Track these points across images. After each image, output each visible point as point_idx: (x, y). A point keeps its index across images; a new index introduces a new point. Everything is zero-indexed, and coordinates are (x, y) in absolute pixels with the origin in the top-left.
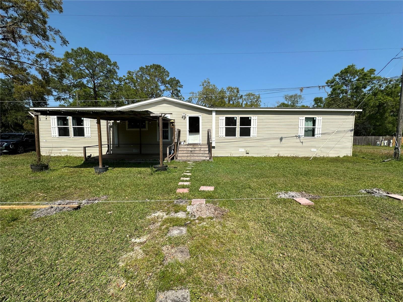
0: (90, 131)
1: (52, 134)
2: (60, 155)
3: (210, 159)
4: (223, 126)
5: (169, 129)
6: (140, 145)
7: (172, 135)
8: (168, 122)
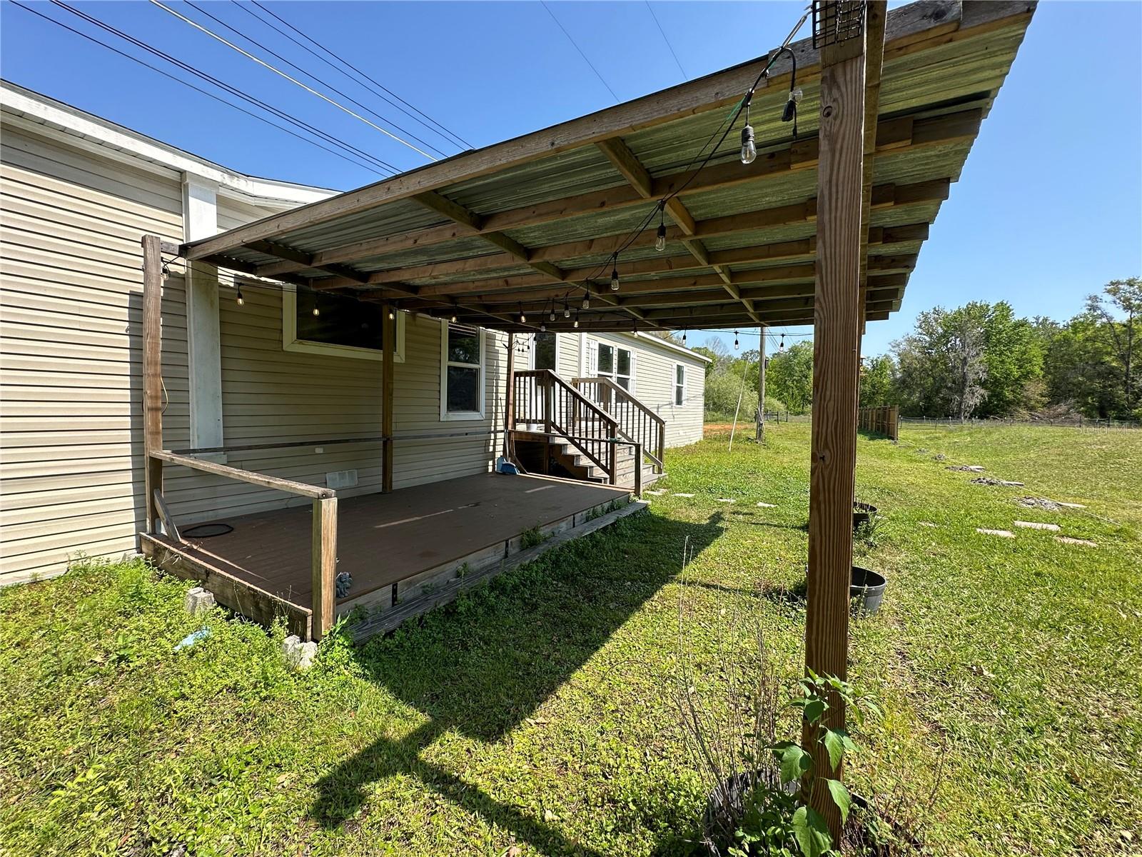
3: (660, 471)
4: (595, 372)
5: (482, 366)
6: (385, 444)
7: (489, 392)
8: (478, 335)
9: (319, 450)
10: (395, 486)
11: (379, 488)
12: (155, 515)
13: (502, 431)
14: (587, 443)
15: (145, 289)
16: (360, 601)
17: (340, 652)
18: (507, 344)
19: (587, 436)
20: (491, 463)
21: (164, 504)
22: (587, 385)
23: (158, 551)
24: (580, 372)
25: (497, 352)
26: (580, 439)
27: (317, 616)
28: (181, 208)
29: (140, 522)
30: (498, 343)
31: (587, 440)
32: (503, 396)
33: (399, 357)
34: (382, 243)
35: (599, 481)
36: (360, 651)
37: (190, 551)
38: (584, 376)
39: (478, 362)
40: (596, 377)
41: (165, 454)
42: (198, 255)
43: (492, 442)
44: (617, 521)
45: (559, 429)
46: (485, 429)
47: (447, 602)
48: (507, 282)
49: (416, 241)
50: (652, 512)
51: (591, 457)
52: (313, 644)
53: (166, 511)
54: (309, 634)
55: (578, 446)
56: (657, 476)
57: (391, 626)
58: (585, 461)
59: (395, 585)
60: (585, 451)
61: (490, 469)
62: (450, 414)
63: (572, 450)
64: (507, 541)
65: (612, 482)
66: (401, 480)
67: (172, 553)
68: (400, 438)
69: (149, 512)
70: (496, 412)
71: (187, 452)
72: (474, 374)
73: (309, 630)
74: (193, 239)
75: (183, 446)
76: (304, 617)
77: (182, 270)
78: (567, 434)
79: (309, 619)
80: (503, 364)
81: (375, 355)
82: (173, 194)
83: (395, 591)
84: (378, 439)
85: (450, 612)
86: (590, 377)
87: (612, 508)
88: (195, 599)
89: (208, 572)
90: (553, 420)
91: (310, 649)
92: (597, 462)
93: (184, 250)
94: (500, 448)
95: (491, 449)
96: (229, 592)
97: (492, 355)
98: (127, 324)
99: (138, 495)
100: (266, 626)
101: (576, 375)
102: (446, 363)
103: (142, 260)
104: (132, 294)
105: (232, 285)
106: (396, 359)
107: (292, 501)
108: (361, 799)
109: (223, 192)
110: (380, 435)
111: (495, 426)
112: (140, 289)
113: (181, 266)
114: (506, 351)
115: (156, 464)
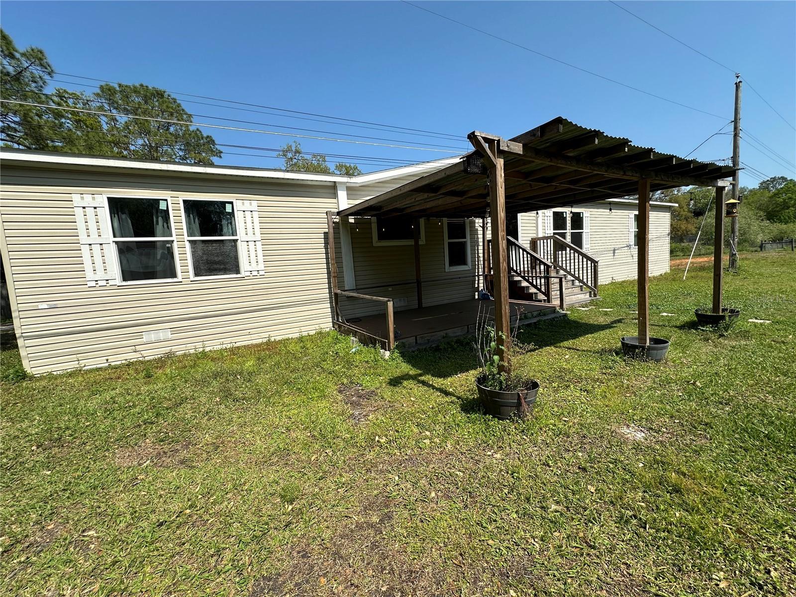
0: (260, 253)
1: (89, 275)
2: (133, 357)
3: (595, 295)
4: (550, 231)
5: (468, 239)
6: (418, 286)
7: (473, 254)
8: (464, 222)
9: (390, 289)
10: (424, 305)
11: (417, 306)
12: (338, 315)
13: (481, 275)
14: (532, 280)
15: (329, 230)
16: (404, 341)
17: (396, 354)
18: (481, 225)
19: (532, 275)
20: (477, 293)
21: (340, 311)
22: (545, 241)
23: (340, 326)
24: (537, 233)
25: (477, 230)
26: (528, 277)
27: (389, 343)
28: (335, 196)
29: (333, 317)
30: (477, 225)
31: (532, 277)
32: (481, 255)
33: (422, 242)
34: (404, 200)
35: (541, 301)
36: (403, 355)
37: (349, 326)
38: (541, 235)
39: (465, 238)
40: (552, 235)
41: (339, 291)
42: (343, 215)
43: (477, 282)
44: (539, 321)
45: (516, 272)
46: (473, 274)
47: (436, 345)
48: (461, 203)
49: (415, 199)
50: (570, 318)
51: (535, 287)
52: (388, 352)
53: (341, 313)
54: (387, 349)
55: (528, 281)
56: (590, 298)
57: (414, 350)
58: (533, 290)
59: (416, 337)
60: (532, 284)
61: (477, 297)
62: (451, 267)
63: (525, 284)
64: (468, 326)
65: (549, 302)
66: (427, 302)
67: (344, 326)
68: (425, 282)
69: (335, 313)
70: (478, 265)
71: (345, 291)
72: (463, 245)
73: (387, 347)
74: (340, 210)
75: (343, 289)
76: (386, 342)
77: (337, 220)
78: (520, 274)
79: (387, 344)
80: (481, 236)
81: (411, 242)
82: (332, 191)
83: (416, 340)
84: (415, 283)
85: (437, 349)
86: (546, 235)
87: (539, 315)
88: (353, 340)
89: (356, 332)
90: (512, 266)
91: (387, 353)
92: (540, 290)
93: (338, 213)
94: (481, 285)
95: (476, 286)
96: (363, 338)
97: (474, 232)
98: (324, 245)
99: (332, 307)
100: (374, 347)
101: (534, 236)
102: (447, 241)
103: (326, 219)
104: (324, 233)
105: (353, 222)
106: (420, 243)
107: (381, 311)
108: (401, 383)
109: (348, 185)
110: (415, 281)
111: (478, 272)
112: (327, 230)
113: (337, 219)
114: (481, 229)
115: (336, 294)
